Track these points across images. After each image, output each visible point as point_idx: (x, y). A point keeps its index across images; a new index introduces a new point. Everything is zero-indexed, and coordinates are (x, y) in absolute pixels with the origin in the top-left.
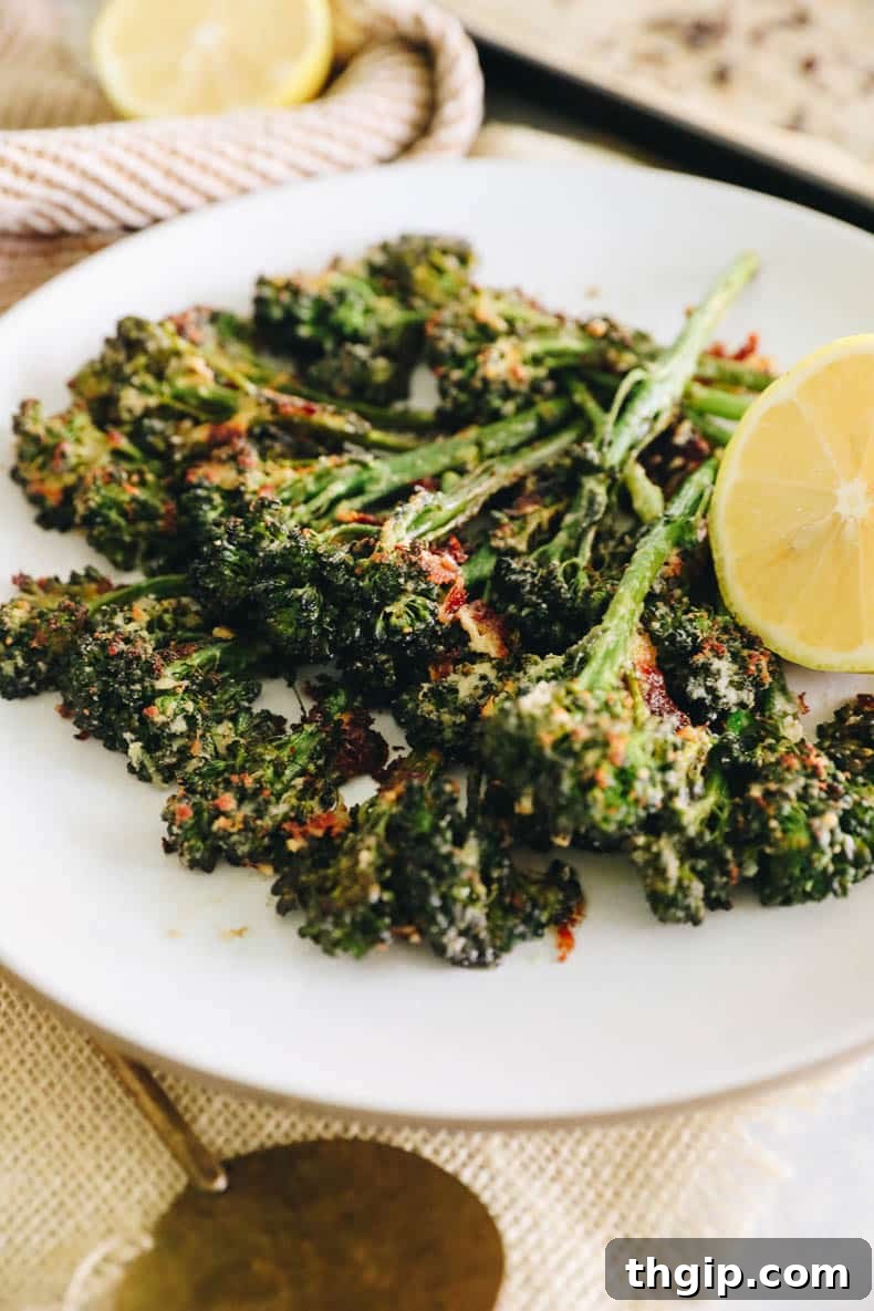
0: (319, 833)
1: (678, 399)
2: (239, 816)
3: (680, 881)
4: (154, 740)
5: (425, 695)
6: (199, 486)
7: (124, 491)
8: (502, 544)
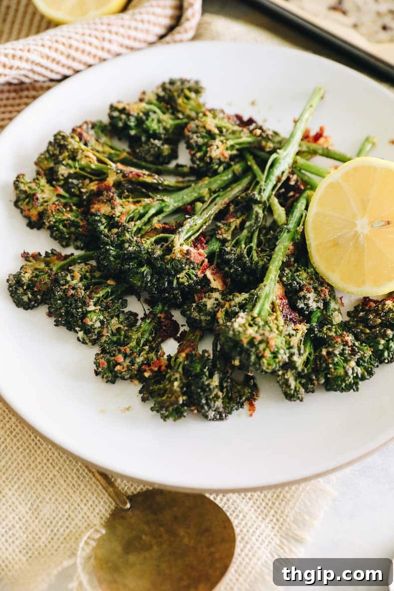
0: (156, 369)
1: (291, 165)
2: (125, 365)
3: (295, 388)
4: (87, 330)
5: (194, 308)
6: (96, 215)
7: (64, 215)
8: (221, 237)
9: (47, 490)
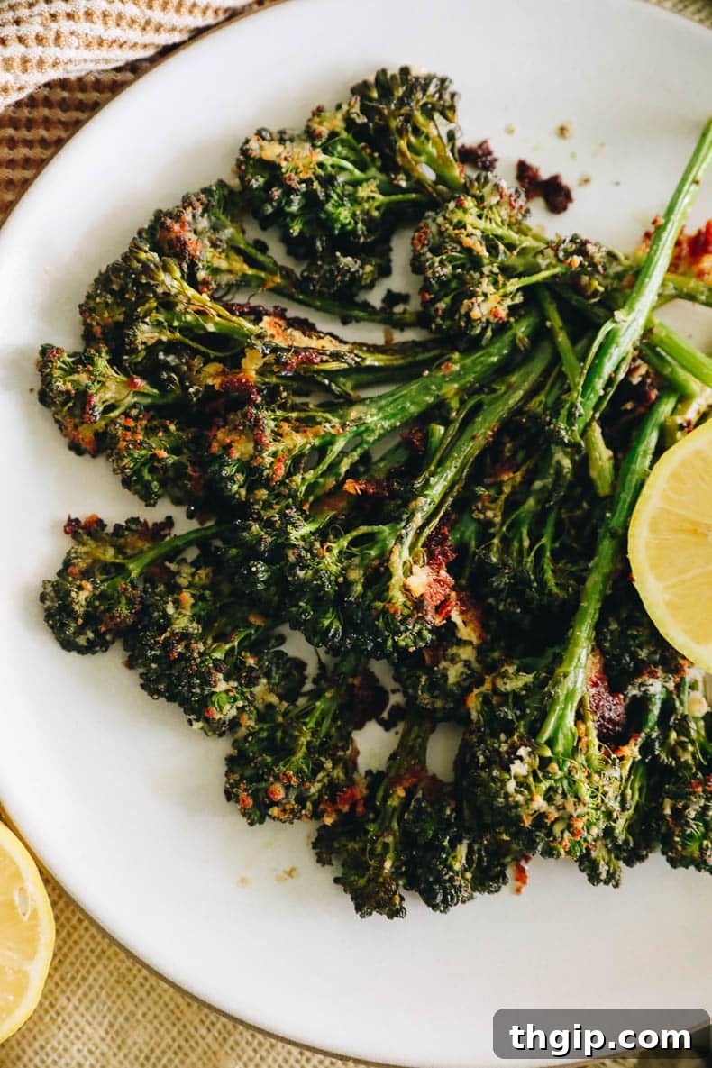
0: (346, 809)
2: (288, 807)
5: (423, 687)
8: (482, 516)
9: (137, 998)
